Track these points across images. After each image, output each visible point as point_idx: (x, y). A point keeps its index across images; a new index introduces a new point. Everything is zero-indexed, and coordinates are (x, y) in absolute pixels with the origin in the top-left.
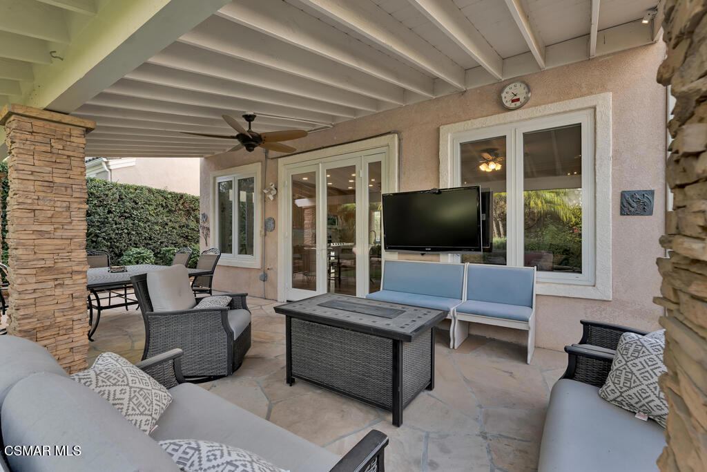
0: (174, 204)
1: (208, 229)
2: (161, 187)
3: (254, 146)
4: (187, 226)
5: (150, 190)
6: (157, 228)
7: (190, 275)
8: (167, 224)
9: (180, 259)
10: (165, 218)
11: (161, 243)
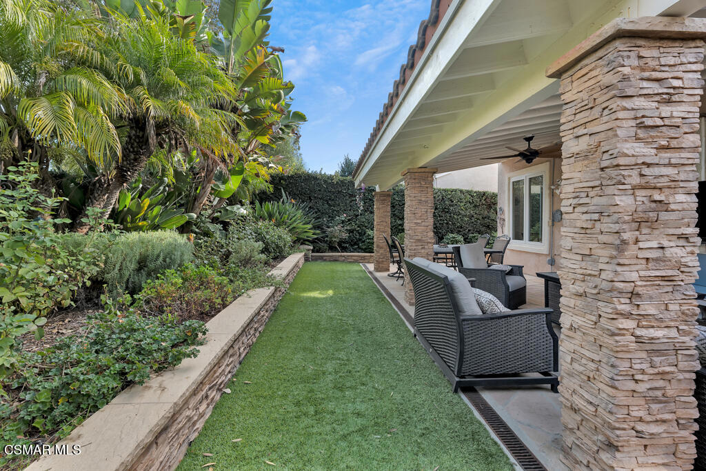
0: (478, 200)
1: (504, 220)
2: (469, 188)
3: (532, 159)
4: (489, 218)
5: (461, 191)
6: (466, 219)
7: (486, 253)
8: (473, 216)
9: (481, 241)
10: (472, 212)
11: (469, 230)
